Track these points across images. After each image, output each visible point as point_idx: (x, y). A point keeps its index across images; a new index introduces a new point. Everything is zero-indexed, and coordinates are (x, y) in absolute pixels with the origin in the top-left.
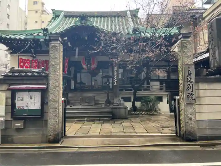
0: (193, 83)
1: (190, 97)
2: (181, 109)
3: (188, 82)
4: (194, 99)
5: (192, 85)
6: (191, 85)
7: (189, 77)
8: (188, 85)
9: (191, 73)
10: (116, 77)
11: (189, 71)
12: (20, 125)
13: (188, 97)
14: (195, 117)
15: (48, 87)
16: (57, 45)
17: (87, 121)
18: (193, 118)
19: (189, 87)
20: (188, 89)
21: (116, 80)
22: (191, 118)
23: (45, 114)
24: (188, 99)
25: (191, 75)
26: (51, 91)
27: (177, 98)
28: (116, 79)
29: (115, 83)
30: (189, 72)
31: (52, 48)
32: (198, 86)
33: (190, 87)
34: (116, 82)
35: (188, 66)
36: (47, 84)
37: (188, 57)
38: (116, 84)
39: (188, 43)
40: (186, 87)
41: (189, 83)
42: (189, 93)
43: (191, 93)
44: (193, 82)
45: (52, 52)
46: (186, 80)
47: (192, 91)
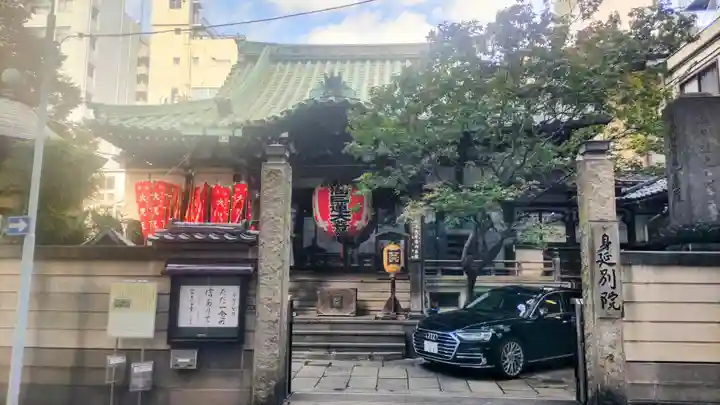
0: (614, 268)
1: (609, 301)
2: (586, 332)
4: (619, 309)
5: (614, 271)
6: (610, 272)
7: (605, 251)
8: (602, 272)
9: (610, 243)
10: (416, 236)
11: (605, 235)
12: (187, 360)
13: (603, 301)
14: (622, 354)
15: (256, 270)
16: (282, 169)
17: (338, 358)
18: (616, 356)
19: (606, 276)
20: (602, 283)
21: (417, 247)
22: (611, 355)
23: (246, 334)
24: (603, 307)
25: (610, 246)
26: (263, 280)
27: (578, 302)
28: (417, 242)
29: (413, 254)
30: (604, 240)
31: (269, 175)
32: (630, 275)
33: (609, 276)
34: (416, 252)
35: (602, 224)
36: (255, 262)
38: (417, 257)
39: (601, 167)
40: (598, 277)
41: (604, 266)
42: (606, 293)
43: (610, 291)
44: (614, 264)
45: (268, 185)
46: (598, 258)
47: (614, 288)
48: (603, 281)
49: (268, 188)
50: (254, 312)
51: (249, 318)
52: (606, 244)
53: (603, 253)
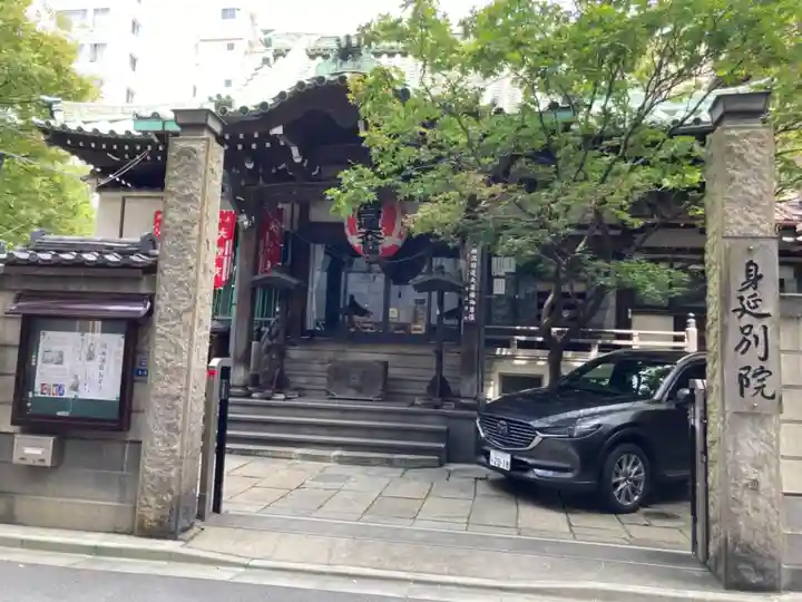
0: (766, 322)
1: (754, 382)
2: (709, 438)
3: (746, 315)
4: (773, 397)
5: (765, 328)
6: (758, 330)
7: (751, 291)
8: (742, 330)
9: (761, 276)
10: (473, 288)
11: (751, 263)
13: (743, 382)
14: (776, 480)
15: (151, 312)
16: (198, 146)
17: (341, 460)
18: (764, 484)
19: (750, 338)
20: (741, 350)
21: (473, 302)
22: (755, 482)
23: (133, 415)
24: (742, 393)
25: (760, 282)
26: (160, 328)
28: (472, 295)
29: (468, 313)
30: (749, 271)
31: (178, 157)
33: (756, 338)
34: (472, 309)
35: (744, 243)
36: (151, 298)
37: (749, 203)
40: (734, 338)
41: (747, 319)
42: (748, 368)
43: (755, 366)
44: (768, 315)
45: (176, 173)
46: (736, 304)
47: (765, 358)
48: (744, 345)
49: (175, 178)
50: (145, 382)
51: (138, 388)
52: (754, 279)
53: (746, 294)
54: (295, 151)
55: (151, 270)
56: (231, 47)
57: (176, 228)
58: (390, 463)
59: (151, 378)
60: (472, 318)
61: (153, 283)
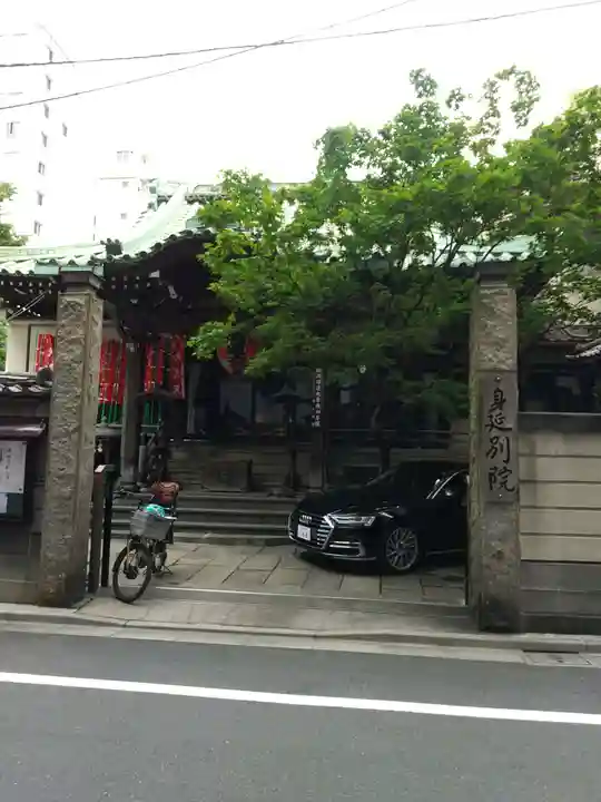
0: (509, 434)
1: (499, 479)
3: (494, 429)
4: (513, 490)
5: (508, 439)
6: (502, 440)
7: (498, 411)
8: (491, 440)
9: (505, 400)
10: (318, 399)
11: (498, 390)
13: (492, 479)
14: (517, 550)
15: (46, 432)
16: (81, 300)
17: (211, 541)
18: (508, 554)
19: (497, 446)
20: (491, 454)
21: (318, 412)
22: (499, 552)
25: (505, 405)
26: (54, 444)
28: (318, 406)
29: (314, 420)
30: (496, 396)
32: (533, 446)
33: (502, 446)
34: (318, 417)
35: (493, 375)
36: (46, 421)
37: (497, 344)
39: (497, 298)
40: (486, 446)
41: (495, 432)
42: (496, 468)
43: (501, 466)
44: (510, 429)
45: (63, 321)
46: (487, 421)
47: (507, 461)
48: (493, 453)
49: (63, 326)
50: (43, 486)
51: (37, 491)
52: (500, 403)
53: (494, 414)
54: (172, 290)
55: (46, 398)
56: (125, 184)
57: (65, 365)
58: (250, 542)
59: (49, 482)
60: (318, 424)
61: (48, 410)
